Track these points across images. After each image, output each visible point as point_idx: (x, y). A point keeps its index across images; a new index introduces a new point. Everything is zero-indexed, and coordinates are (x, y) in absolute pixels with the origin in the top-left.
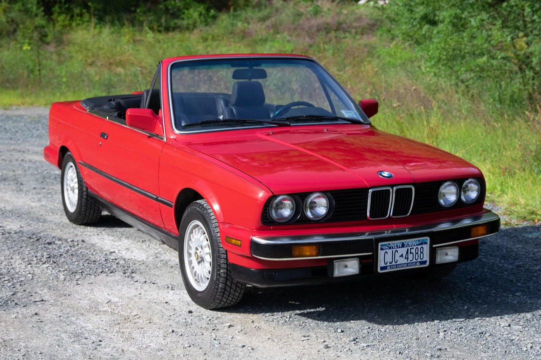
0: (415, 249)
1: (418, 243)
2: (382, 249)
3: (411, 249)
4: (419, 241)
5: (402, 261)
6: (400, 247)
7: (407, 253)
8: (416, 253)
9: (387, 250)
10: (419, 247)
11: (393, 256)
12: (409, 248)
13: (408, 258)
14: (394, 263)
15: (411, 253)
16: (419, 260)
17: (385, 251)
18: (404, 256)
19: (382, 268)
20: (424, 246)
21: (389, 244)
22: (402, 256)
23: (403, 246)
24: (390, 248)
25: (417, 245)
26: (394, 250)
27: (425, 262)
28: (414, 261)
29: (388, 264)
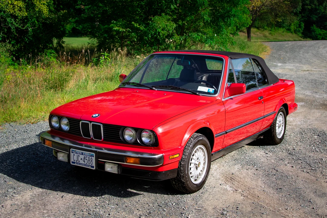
0: (88, 157)
1: (90, 155)
2: (72, 152)
3: (86, 157)
4: (90, 154)
5: (82, 162)
6: (81, 154)
7: (84, 158)
8: (89, 160)
9: (75, 154)
10: (90, 157)
11: (78, 158)
12: (85, 156)
13: (85, 162)
14: (78, 162)
15: (86, 159)
16: (90, 165)
17: (74, 154)
18: (83, 159)
19: (73, 162)
20: (92, 157)
21: (76, 151)
22: (81, 159)
23: (82, 154)
24: (76, 153)
25: (89, 156)
26: (78, 155)
27: (93, 167)
28: (88, 164)
29: (75, 161)
